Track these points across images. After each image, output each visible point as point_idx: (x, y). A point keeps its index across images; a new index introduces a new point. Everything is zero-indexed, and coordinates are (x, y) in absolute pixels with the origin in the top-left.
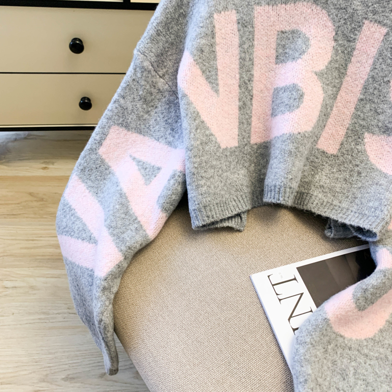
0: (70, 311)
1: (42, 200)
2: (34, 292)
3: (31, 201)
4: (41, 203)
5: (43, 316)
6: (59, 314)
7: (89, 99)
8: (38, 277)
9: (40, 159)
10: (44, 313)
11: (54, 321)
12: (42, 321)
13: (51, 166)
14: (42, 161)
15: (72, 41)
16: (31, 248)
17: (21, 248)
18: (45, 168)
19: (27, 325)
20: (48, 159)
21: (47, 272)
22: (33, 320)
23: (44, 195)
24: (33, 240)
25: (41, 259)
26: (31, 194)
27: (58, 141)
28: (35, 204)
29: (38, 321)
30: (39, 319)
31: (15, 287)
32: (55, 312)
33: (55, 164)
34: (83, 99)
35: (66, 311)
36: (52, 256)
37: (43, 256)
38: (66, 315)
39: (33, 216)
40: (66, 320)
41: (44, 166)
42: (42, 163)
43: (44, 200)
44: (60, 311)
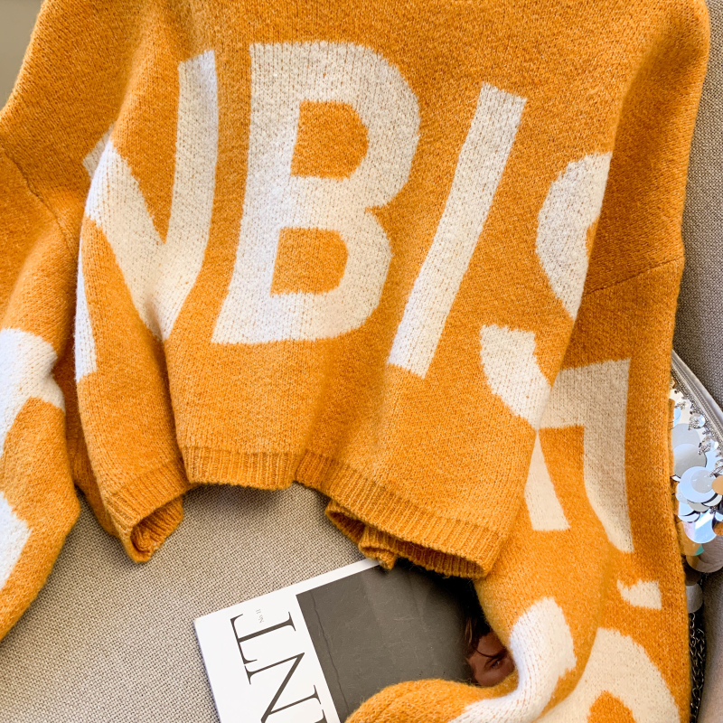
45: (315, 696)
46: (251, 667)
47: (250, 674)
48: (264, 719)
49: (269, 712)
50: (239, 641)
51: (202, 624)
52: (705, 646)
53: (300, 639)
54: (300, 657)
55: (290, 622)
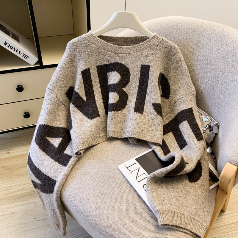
0: (36, 220)
1: (10, 169)
2: (15, 215)
3: (4, 171)
4: (10, 170)
5: (22, 226)
6: (30, 222)
7: (28, 113)
8: (15, 207)
9: (4, 149)
10: (22, 224)
11: (28, 226)
12: (22, 228)
13: (11, 151)
14: (6, 150)
15: (17, 87)
16: (8, 194)
17: (3, 195)
18: (8, 153)
19: (14, 232)
20: (8, 148)
21: (20, 204)
22: (17, 228)
23: (10, 166)
24: (8, 190)
25: (15, 198)
26: (3, 167)
27: (13, 138)
28: (6, 172)
29: (20, 229)
30: (20, 227)
31: (4, 215)
32: (28, 222)
33: (13, 150)
34: (25, 113)
35: (34, 220)
36: (21, 195)
37: (16, 196)
38: (34, 222)
39: (6, 178)
40: (35, 224)
41: (7, 152)
42: (6, 151)
43: (11, 169)
44: (30, 221)
45: (144, 173)
46: (131, 171)
47: (131, 172)
48: (136, 178)
49: (137, 177)
50: (127, 168)
51: (119, 167)
52: (215, 157)
53: (138, 165)
54: (139, 168)
55: (135, 163)
